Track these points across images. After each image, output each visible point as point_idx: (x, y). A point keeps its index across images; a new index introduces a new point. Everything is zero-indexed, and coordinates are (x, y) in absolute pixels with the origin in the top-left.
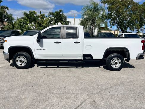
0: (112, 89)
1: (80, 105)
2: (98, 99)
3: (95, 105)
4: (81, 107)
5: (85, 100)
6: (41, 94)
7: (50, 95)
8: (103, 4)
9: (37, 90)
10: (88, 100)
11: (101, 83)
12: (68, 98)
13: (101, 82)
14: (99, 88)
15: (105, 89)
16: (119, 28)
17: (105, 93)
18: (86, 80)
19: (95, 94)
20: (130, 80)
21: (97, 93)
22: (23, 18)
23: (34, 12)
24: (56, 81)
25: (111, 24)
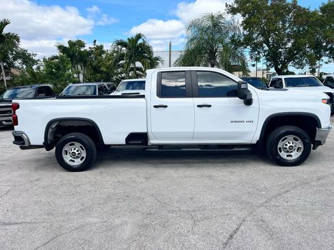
0: (289, 195)
1: (237, 229)
2: (268, 216)
3: (267, 227)
4: (239, 232)
5: (244, 220)
6: (150, 214)
7: (170, 215)
8: (230, 15)
9: (137, 207)
10: (249, 218)
11: (263, 186)
12: (207, 218)
13: (262, 183)
14: (263, 195)
15: (275, 197)
16: (270, 65)
17: (277, 204)
18: (230, 182)
19: (258, 207)
20: (320, 174)
21: (262, 205)
22: (56, 58)
23: (79, 41)
24: (167, 187)
25: (251, 57)
